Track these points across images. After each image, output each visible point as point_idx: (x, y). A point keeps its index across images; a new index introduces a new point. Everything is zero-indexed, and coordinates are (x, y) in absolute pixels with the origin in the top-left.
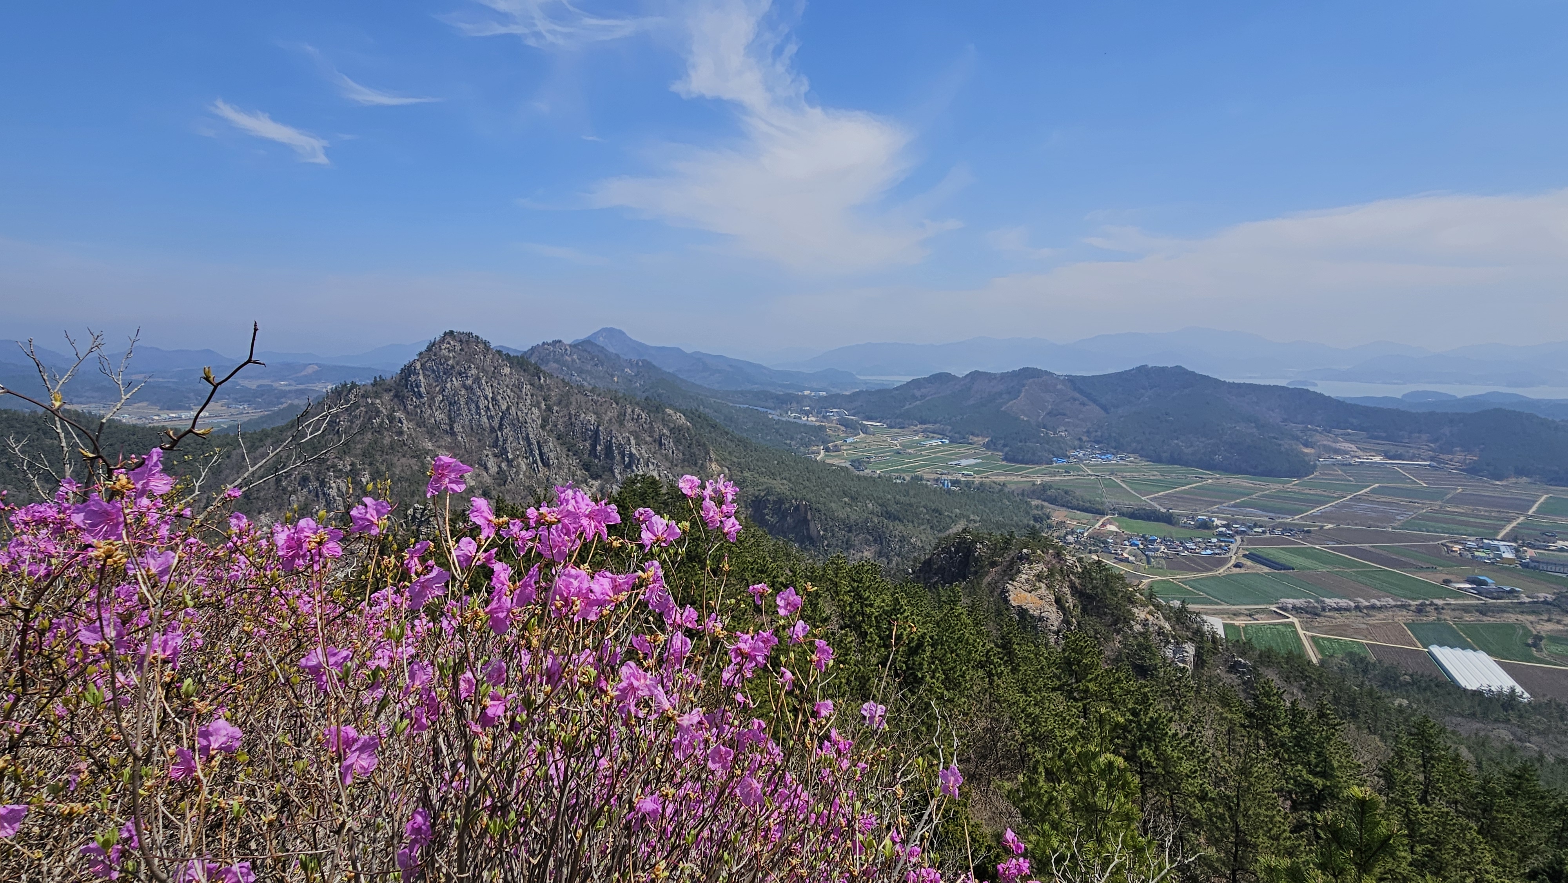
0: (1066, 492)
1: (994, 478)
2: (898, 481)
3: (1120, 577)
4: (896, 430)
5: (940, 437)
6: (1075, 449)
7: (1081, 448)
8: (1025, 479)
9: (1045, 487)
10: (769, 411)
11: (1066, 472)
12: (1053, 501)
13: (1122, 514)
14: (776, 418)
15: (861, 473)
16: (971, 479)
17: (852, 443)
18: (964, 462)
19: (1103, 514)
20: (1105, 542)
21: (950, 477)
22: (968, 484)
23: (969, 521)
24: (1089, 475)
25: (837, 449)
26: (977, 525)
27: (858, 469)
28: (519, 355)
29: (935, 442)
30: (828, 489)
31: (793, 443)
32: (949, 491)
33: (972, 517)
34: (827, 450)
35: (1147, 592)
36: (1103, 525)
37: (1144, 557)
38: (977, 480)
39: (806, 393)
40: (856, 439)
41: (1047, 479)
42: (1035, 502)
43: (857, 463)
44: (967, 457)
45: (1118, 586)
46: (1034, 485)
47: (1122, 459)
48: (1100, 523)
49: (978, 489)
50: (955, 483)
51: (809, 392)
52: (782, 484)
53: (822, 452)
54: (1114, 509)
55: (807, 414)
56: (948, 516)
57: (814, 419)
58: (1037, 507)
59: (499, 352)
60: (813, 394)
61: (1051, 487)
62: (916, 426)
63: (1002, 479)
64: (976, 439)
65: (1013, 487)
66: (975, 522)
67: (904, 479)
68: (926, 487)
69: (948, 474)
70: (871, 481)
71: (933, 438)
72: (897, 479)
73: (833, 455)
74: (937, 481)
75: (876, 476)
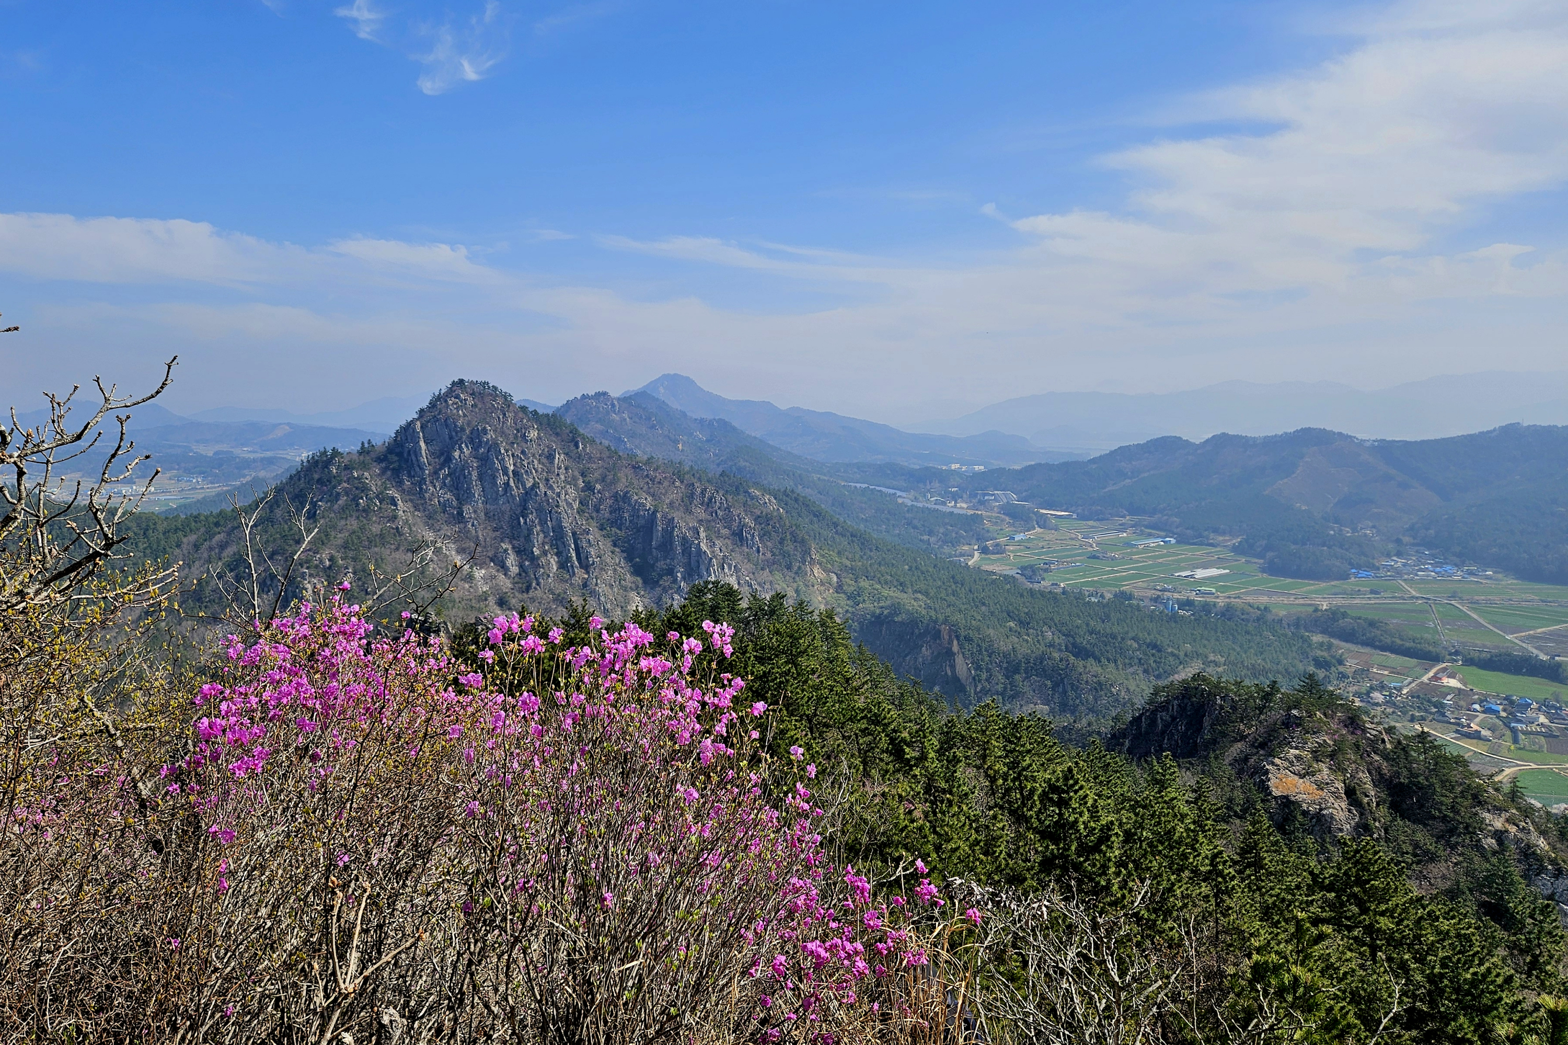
0: (1372, 624)
1: (1250, 599)
2: (1093, 599)
3: (1460, 761)
4: (1091, 523)
5: (1163, 534)
6: (1388, 555)
7: (1399, 554)
8: (1301, 601)
9: (1335, 615)
10: (899, 493)
11: (1372, 592)
12: (1349, 636)
13: (1469, 662)
14: (909, 503)
15: (1036, 586)
16: (1210, 599)
17: (1022, 541)
18: (1200, 574)
19: (1436, 659)
20: (1440, 706)
21: (1176, 596)
22: (1207, 608)
23: (1207, 663)
24: (1413, 597)
25: (999, 550)
26: (1220, 669)
27: (1030, 579)
28: (550, 413)
29: (1152, 542)
30: (983, 608)
31: (933, 539)
32: (1174, 617)
33: (1211, 657)
34: (984, 551)
35: (1506, 788)
36: (1436, 678)
37: (1508, 733)
38: (1221, 602)
39: (954, 467)
40: (1030, 534)
41: (1339, 601)
42: (1317, 638)
43: (1030, 572)
44: (1205, 567)
45: (1456, 775)
46: (1316, 610)
47: (1471, 573)
48: (1431, 674)
49: (1223, 615)
50: (1187, 604)
51: (958, 466)
52: (915, 599)
53: (977, 554)
54: (1457, 653)
55: (955, 497)
56: (1173, 654)
57: (965, 505)
58: (1321, 644)
59: (523, 409)
60: (964, 468)
61: (1344, 615)
62: (1124, 516)
63: (1264, 599)
64: (1221, 538)
65: (1283, 613)
66: (1216, 664)
67: (1102, 596)
68: (1138, 608)
69: (1174, 590)
70: (1050, 597)
71: (1150, 535)
72: (1091, 595)
73: (993, 557)
74: (1156, 600)
75: (1059, 590)
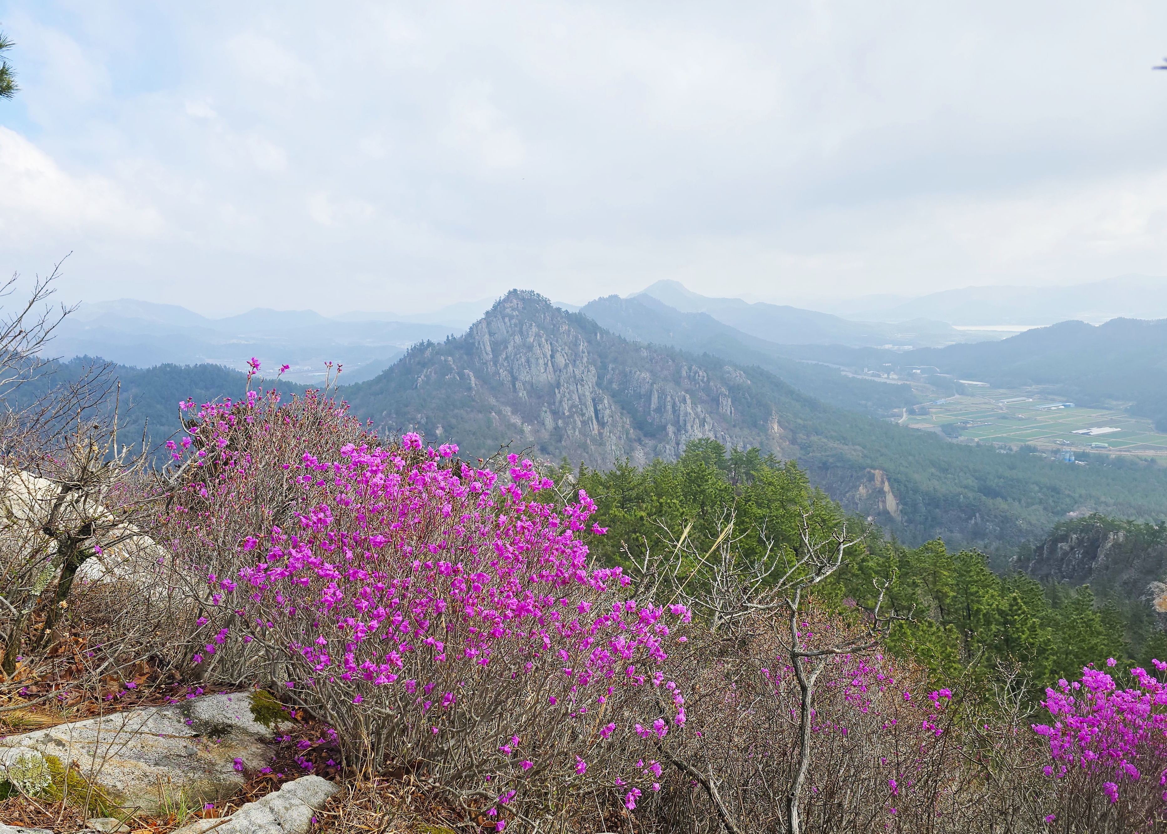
1: (1140, 453)
2: (1002, 451)
4: (1001, 391)
5: (1064, 399)
10: (842, 368)
14: (850, 375)
15: (954, 441)
16: (1104, 452)
17: (942, 405)
18: (1095, 431)
21: (1073, 449)
22: (1101, 459)
23: (1098, 503)
25: (924, 412)
27: (949, 435)
28: (577, 312)
29: (1054, 406)
30: (910, 458)
31: (870, 403)
32: (1072, 467)
33: (1103, 499)
34: (911, 412)
38: (1113, 455)
39: (887, 346)
40: (950, 399)
43: (950, 429)
44: (1099, 425)
49: (1114, 465)
50: (1080, 456)
51: (890, 346)
52: (855, 450)
53: (905, 415)
55: (888, 371)
56: (1069, 496)
57: (895, 377)
60: (896, 347)
62: (1031, 386)
63: (1150, 453)
64: (1114, 403)
66: (1107, 504)
67: (1011, 450)
68: (1041, 459)
69: (1072, 444)
70: (967, 449)
71: (1053, 401)
72: (1001, 448)
73: (918, 418)
74: (1056, 452)
75: (973, 444)
